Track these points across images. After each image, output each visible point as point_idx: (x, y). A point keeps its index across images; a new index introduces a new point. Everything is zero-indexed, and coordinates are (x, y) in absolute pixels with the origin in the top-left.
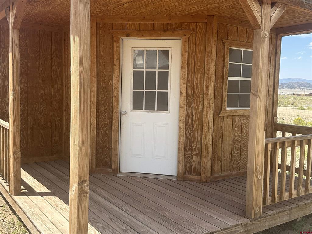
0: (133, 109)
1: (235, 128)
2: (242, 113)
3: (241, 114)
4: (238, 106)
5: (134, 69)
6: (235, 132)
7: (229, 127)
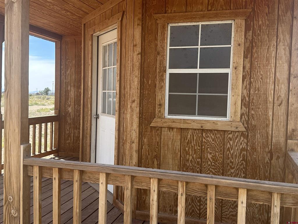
1: (187, 149)
2: (200, 125)
3: (196, 126)
4: (195, 114)
6: (187, 154)
7: (173, 145)
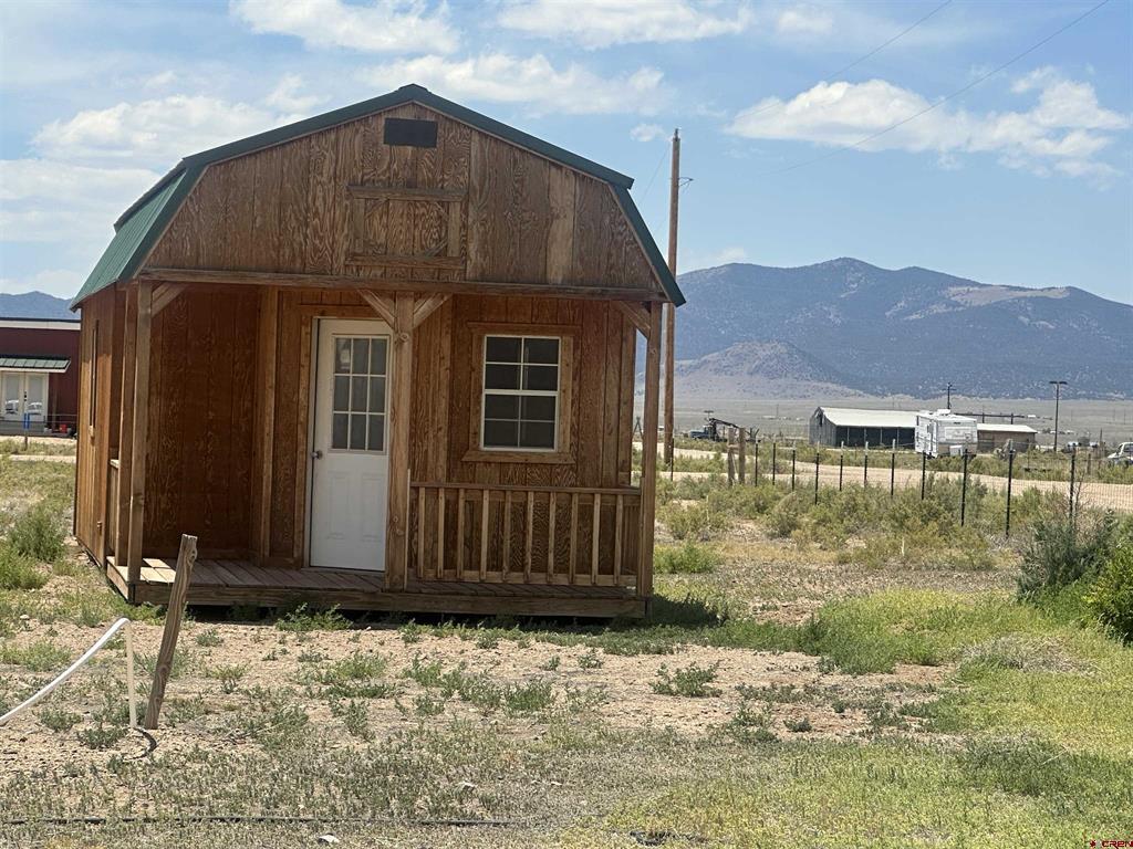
0: (334, 447)
4: (518, 446)
5: (336, 372)
